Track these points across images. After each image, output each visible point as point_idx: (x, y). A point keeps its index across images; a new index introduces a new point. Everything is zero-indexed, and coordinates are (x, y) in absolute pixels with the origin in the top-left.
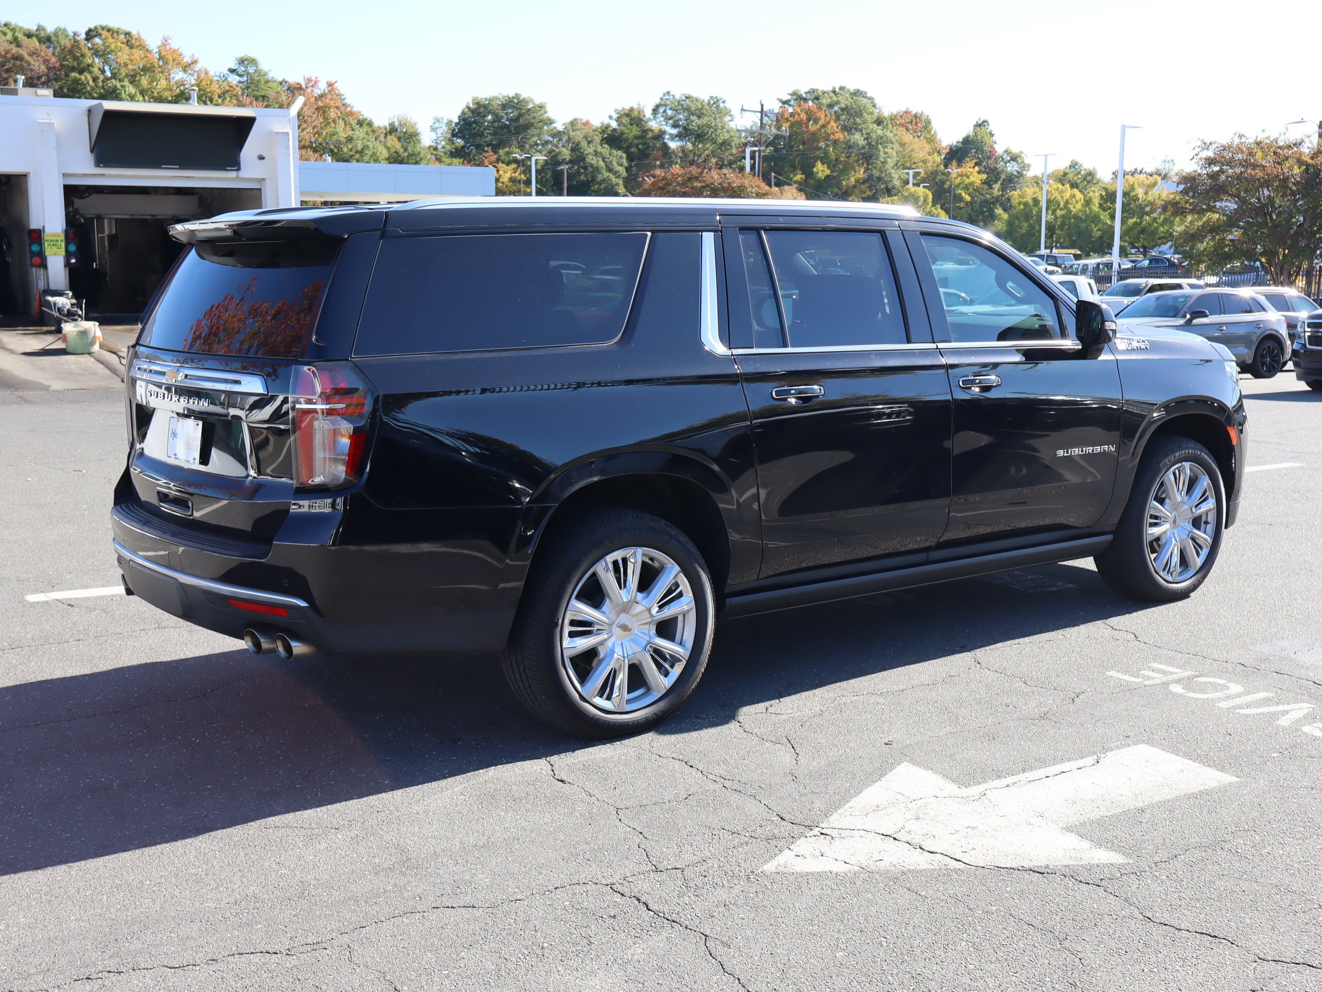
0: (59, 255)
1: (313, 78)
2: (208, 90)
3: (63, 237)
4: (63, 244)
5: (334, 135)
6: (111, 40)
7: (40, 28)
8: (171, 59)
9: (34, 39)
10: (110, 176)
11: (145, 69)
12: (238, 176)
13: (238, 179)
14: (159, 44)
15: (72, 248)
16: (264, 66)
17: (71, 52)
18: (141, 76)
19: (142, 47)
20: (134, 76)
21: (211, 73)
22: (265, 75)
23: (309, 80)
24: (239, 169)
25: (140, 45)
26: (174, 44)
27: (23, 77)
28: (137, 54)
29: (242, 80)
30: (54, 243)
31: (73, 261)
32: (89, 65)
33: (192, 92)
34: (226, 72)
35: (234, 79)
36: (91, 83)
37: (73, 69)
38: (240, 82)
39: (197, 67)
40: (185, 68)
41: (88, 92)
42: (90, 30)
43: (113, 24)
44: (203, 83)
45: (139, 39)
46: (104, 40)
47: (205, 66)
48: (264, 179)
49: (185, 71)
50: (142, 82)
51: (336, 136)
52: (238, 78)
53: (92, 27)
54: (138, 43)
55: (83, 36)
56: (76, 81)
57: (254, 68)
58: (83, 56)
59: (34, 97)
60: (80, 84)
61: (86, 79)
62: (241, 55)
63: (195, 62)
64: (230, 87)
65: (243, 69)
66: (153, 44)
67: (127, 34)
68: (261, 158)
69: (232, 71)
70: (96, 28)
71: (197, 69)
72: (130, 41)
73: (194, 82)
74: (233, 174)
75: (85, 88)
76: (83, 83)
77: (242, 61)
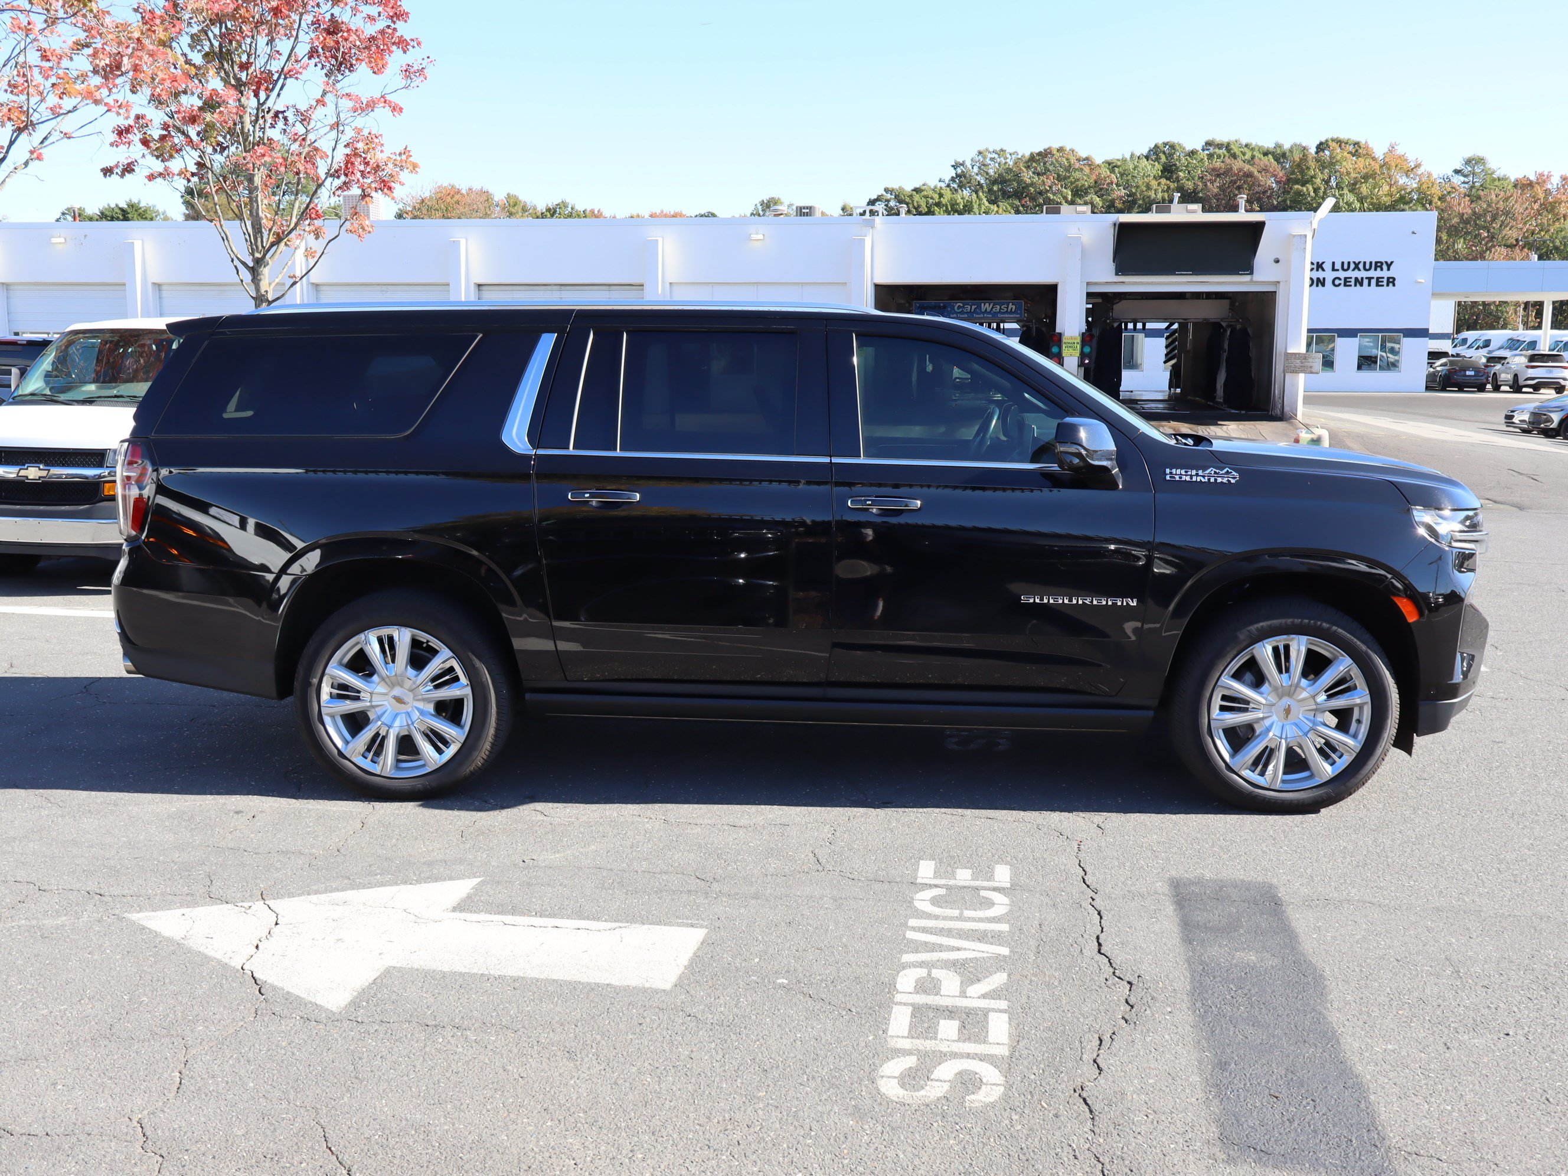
0: (1074, 356)
1: (1546, 173)
2: (1429, 193)
3: (1079, 340)
4: (1079, 346)
5: (1561, 231)
6: (1339, 150)
7: (1278, 146)
8: (1394, 165)
9: (1270, 156)
10: (1130, 283)
11: (1366, 177)
12: (1252, 279)
13: (1252, 282)
14: (1386, 150)
15: (1087, 350)
16: (1492, 164)
17: (1299, 165)
18: (1362, 183)
19: (1369, 155)
20: (1355, 184)
21: (1435, 176)
22: (1493, 173)
23: (1542, 175)
24: (1252, 273)
25: (1367, 154)
26: (1400, 150)
27: (1179, 194)
28: (1361, 163)
29: (1466, 180)
30: (1071, 345)
31: (1087, 361)
32: (1312, 177)
33: (1240, 200)
34: (1450, 173)
35: (1458, 180)
36: (1312, 194)
37: (1297, 182)
38: (1464, 183)
39: (1420, 171)
40: (1407, 172)
41: (1309, 202)
42: (1321, 143)
43: (1343, 136)
44: (1424, 186)
45: (1367, 147)
46: (1332, 152)
47: (1429, 169)
48: (1279, 282)
49: (1407, 176)
50: (1362, 189)
51: (1563, 233)
52: (1462, 179)
53: (1323, 140)
54: (1365, 152)
55: (1313, 150)
56: (1299, 193)
57: (1482, 167)
58: (1308, 168)
59: (1075, 214)
60: (1301, 195)
61: (1307, 190)
62: (1468, 155)
63: (1418, 166)
64: (1452, 188)
65: (1470, 169)
66: (1379, 152)
67: (1356, 144)
68: (1277, 261)
69: (1457, 172)
70: (1327, 141)
71: (1419, 173)
72: (1357, 149)
73: (1415, 185)
74: (1247, 278)
75: (1306, 199)
76: (1304, 194)
77: (1468, 162)
